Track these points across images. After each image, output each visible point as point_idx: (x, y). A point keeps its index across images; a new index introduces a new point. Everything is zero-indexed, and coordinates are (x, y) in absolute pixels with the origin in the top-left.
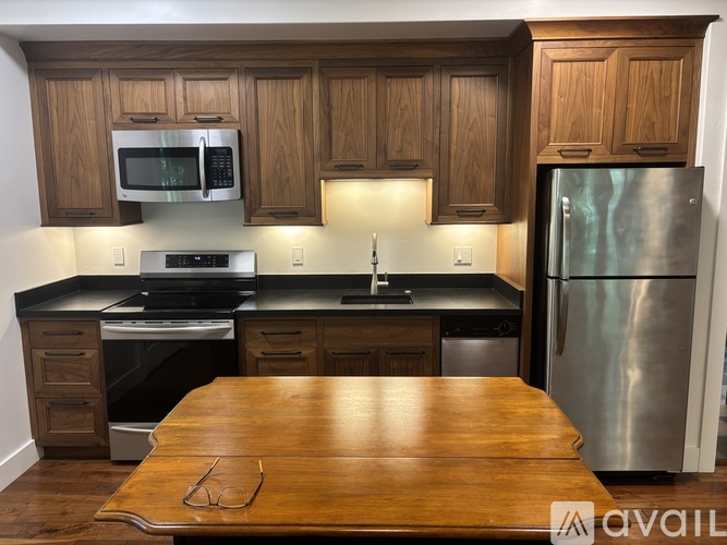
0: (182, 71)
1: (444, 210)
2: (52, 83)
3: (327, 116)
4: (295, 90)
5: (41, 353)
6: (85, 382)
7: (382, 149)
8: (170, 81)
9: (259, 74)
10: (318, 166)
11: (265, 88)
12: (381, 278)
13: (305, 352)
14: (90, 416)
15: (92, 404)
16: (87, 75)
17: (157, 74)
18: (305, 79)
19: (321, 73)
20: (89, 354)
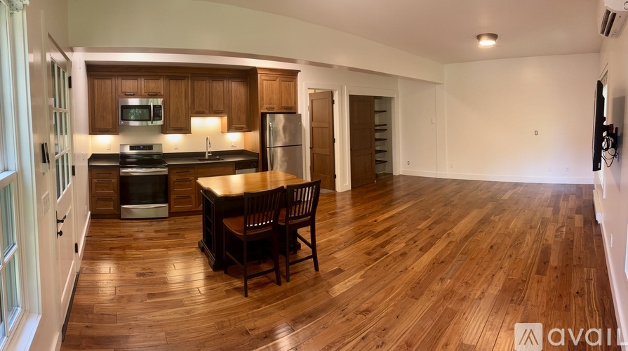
0: (144, 76)
1: (231, 128)
2: (96, 80)
3: (193, 94)
4: (183, 84)
5: (95, 180)
6: (112, 191)
7: (211, 106)
8: (139, 80)
9: (171, 78)
10: (190, 112)
11: (172, 83)
12: (209, 152)
13: (191, 178)
14: (112, 203)
15: (113, 198)
16: (109, 77)
17: (135, 77)
18: (186, 80)
19: (191, 78)
20: (113, 181)
